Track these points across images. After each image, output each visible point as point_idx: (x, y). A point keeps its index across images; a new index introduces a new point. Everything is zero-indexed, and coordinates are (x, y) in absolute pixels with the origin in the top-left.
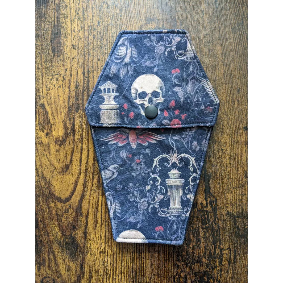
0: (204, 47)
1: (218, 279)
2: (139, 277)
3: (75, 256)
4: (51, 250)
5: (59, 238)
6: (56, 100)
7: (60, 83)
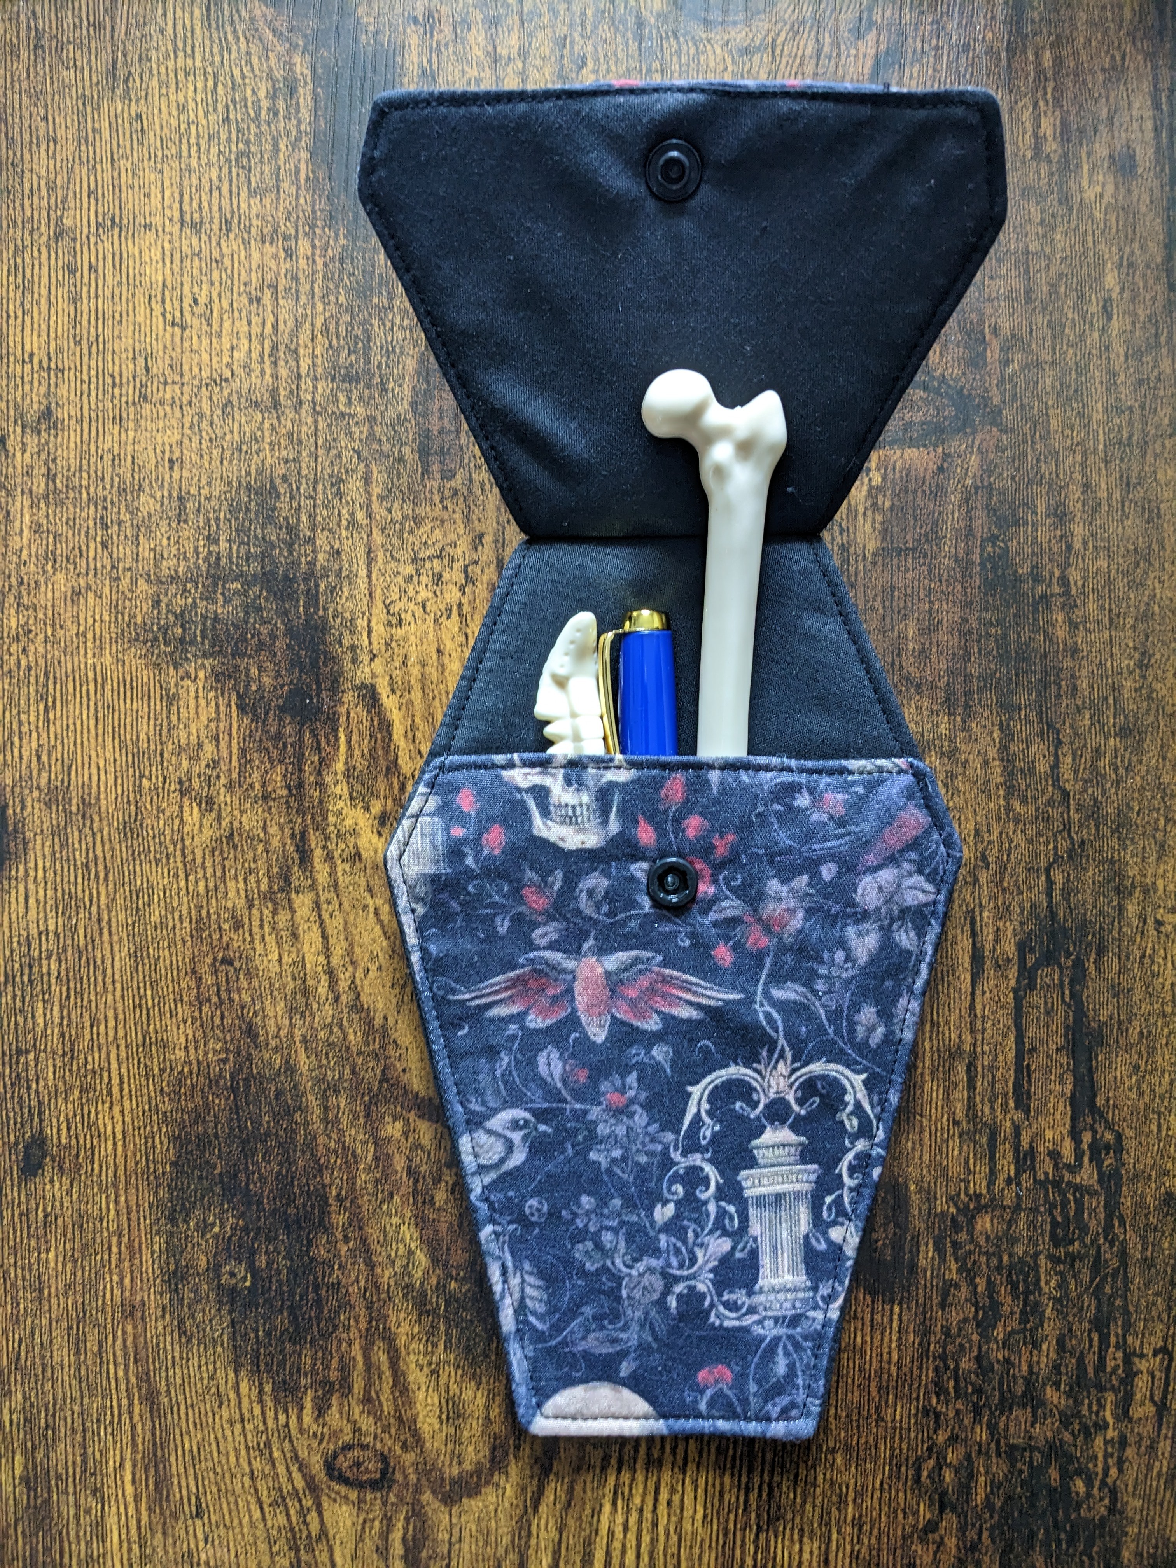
0: (1102, 465)
1: (1109, 1480)
2: (763, 1457)
3: (487, 1356)
4: (377, 1328)
5: (420, 1273)
6: (428, 669)
7: (447, 596)
